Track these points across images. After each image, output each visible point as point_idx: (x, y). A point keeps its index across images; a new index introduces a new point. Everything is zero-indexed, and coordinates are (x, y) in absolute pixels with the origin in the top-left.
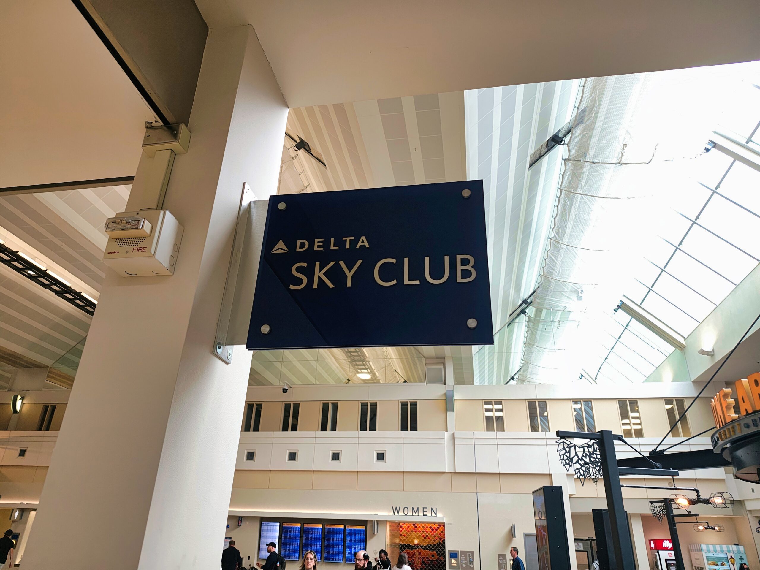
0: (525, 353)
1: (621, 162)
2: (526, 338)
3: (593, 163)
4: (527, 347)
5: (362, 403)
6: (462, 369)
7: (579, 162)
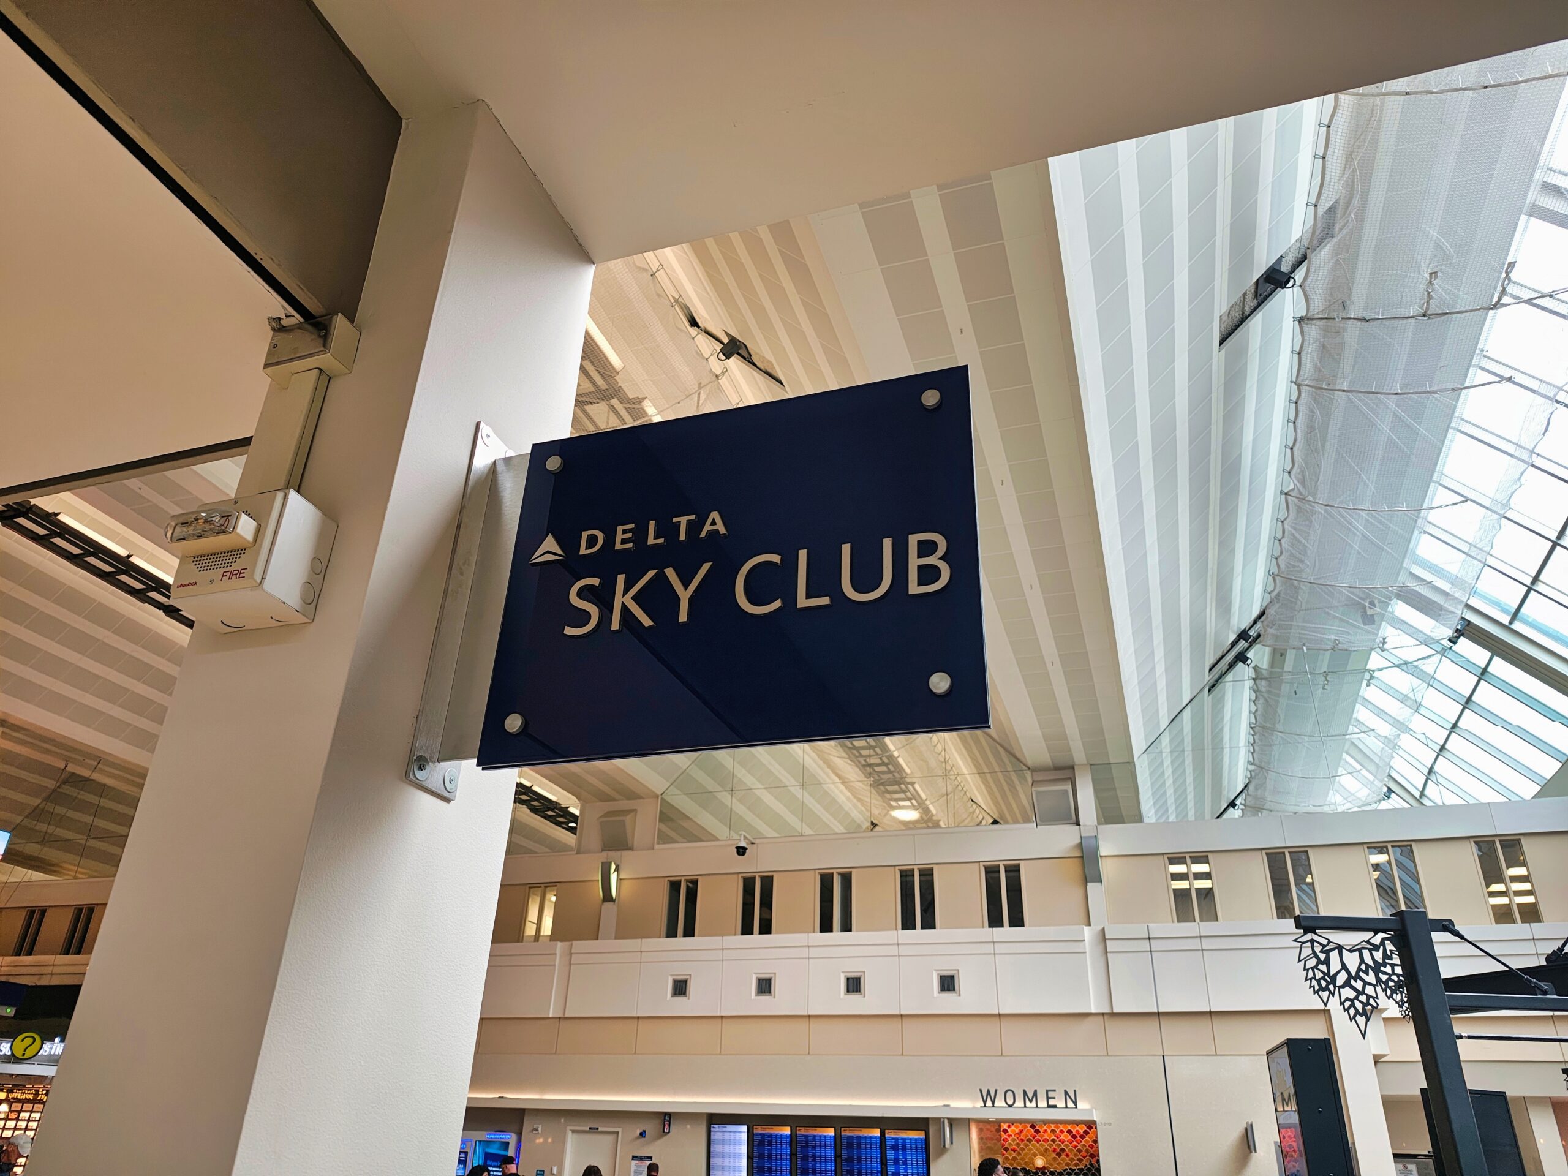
0: (1256, 748)
1: (1429, 312)
2: (1254, 714)
3: (1365, 320)
4: (1258, 735)
5: (901, 872)
6: (1115, 789)
7: (1331, 321)
